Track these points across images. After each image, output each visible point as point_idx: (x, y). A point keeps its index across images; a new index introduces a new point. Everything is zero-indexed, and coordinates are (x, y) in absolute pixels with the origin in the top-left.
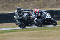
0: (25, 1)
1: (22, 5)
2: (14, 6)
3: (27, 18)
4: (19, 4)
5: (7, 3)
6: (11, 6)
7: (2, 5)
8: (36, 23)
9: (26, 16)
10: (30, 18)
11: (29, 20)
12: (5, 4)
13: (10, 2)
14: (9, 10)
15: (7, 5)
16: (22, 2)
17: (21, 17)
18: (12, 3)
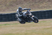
0: (48, 1)
1: (46, 4)
2: (39, 5)
3: (26, 16)
4: (43, 4)
5: (34, 3)
6: (37, 5)
7: (29, 5)
8: (33, 19)
9: (26, 14)
10: (28, 16)
11: (28, 17)
12: (31, 4)
13: (36, 2)
14: (35, 9)
15: (33, 5)
16: (46, 2)
17: (21, 15)
18: (37, 3)
